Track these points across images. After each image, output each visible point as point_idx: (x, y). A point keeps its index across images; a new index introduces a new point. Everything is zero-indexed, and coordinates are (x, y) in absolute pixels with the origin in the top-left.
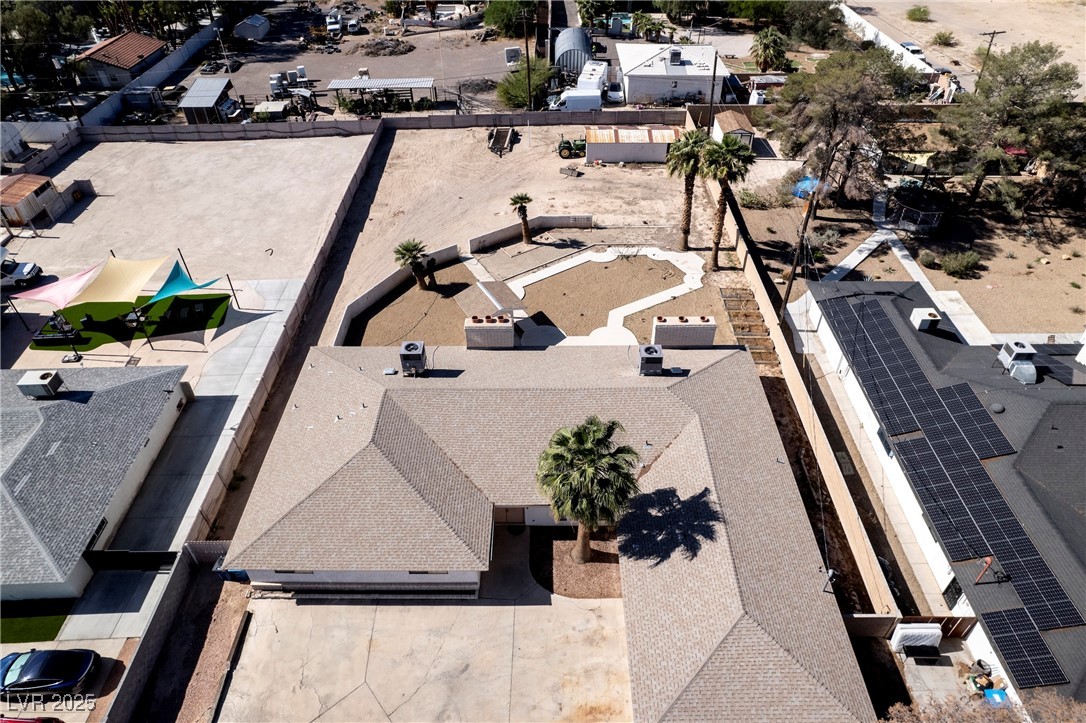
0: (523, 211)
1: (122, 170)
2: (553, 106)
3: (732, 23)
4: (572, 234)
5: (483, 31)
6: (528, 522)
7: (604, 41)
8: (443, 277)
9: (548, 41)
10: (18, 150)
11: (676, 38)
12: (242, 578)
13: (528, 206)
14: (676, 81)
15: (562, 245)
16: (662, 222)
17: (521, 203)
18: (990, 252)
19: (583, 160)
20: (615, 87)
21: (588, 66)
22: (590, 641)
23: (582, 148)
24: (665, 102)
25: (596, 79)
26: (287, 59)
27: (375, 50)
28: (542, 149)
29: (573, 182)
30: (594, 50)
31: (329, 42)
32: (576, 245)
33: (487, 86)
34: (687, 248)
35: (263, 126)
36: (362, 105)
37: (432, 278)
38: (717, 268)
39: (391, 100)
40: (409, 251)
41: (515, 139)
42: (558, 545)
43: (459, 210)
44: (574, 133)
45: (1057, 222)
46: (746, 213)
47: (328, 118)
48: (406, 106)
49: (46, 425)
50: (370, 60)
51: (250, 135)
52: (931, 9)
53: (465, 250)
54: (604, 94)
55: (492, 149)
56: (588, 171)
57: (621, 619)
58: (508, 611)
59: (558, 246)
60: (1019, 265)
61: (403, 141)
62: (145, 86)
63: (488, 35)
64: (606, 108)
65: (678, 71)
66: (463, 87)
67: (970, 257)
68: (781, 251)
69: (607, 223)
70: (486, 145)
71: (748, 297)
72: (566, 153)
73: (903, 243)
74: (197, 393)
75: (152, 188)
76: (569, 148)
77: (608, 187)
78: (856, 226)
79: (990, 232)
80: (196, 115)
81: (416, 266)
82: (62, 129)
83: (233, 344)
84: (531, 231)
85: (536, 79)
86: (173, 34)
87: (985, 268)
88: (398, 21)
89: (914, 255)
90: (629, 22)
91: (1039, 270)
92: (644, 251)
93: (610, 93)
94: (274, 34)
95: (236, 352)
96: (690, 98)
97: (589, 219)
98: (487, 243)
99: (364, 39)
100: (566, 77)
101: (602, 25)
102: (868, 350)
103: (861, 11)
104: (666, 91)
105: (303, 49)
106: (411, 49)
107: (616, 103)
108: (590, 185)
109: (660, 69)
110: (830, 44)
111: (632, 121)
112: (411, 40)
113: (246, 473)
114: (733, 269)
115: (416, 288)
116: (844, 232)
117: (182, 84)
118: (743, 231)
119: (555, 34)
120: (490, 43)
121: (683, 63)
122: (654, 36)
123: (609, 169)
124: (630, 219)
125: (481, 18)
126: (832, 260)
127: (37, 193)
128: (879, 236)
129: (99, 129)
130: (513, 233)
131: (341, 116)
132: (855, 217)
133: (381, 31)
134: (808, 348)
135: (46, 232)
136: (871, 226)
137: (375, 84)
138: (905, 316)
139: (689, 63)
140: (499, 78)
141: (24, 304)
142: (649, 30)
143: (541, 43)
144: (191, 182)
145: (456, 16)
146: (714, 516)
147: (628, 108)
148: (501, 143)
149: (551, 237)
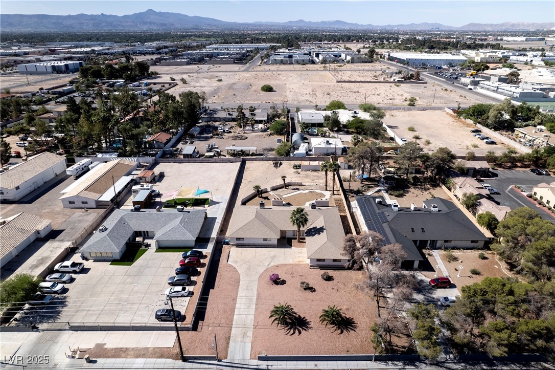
0: (284, 180)
1: (169, 170)
2: (291, 155)
3: (349, 131)
4: (297, 186)
5: (269, 133)
6: (287, 237)
7: (307, 136)
8: (264, 195)
9: (290, 137)
10: (139, 165)
11: (330, 136)
12: (227, 244)
13: (286, 179)
14: (327, 149)
15: (294, 189)
16: (321, 185)
17: (284, 178)
18: (408, 192)
19: (300, 170)
20: (310, 151)
21: (302, 145)
22: (299, 253)
23: (300, 166)
24: (325, 155)
25: (304, 148)
26: (207, 140)
27: (235, 138)
28: (289, 167)
29: (297, 175)
30: (304, 139)
31: (220, 135)
32: (298, 189)
33: (272, 150)
34: (327, 190)
35: (208, 159)
36: (235, 154)
37: (262, 196)
38: (334, 194)
39: (243, 153)
40: (257, 187)
41: (281, 164)
42: (293, 240)
43: (266, 181)
44: (298, 163)
45: (428, 186)
46: (344, 183)
47: (224, 157)
48: (248, 155)
49: (183, 216)
50: (234, 141)
51: (203, 161)
52: (415, 127)
53: (269, 190)
54: (307, 153)
55: (274, 167)
56: (301, 173)
57: (306, 250)
58: (283, 249)
59: (292, 189)
60: (415, 195)
61: (248, 164)
62: (168, 148)
63: (271, 134)
64: (308, 156)
65: (328, 146)
66: (264, 150)
67: (401, 192)
68: (351, 191)
69: (306, 184)
70: (273, 166)
71: (341, 200)
72: (295, 168)
73: (385, 190)
74: (208, 216)
75: (179, 175)
76: (296, 167)
77: (307, 176)
78: (373, 186)
79: (410, 187)
80: (186, 156)
81: (258, 191)
82: (150, 159)
83: (213, 208)
84: (286, 186)
85: (287, 148)
86: (173, 132)
87: (405, 195)
88: (241, 129)
89: (387, 192)
90: (316, 130)
91: (419, 196)
92: (315, 191)
93: (309, 152)
94: (201, 133)
95: (214, 210)
96: (332, 154)
97: (301, 183)
98: (275, 188)
99: (231, 135)
100: (295, 147)
101: (307, 131)
102: (365, 207)
103: (390, 127)
104: (325, 152)
105: (212, 137)
106: (247, 138)
107: (310, 155)
108: (302, 176)
109: (323, 145)
110: (379, 138)
111: (314, 160)
112: (246, 135)
113: (224, 229)
114: (338, 195)
115: (257, 197)
116: (369, 187)
117: (177, 147)
118: (342, 186)
119: (292, 135)
120: (271, 136)
121: (330, 144)
122: (324, 135)
123: (307, 172)
124: (312, 184)
125: (268, 128)
126: (365, 193)
127: (152, 175)
128: (379, 188)
129: (161, 159)
130: (281, 186)
131: (228, 157)
132: (373, 184)
133: (236, 132)
134: (354, 210)
135: (155, 184)
136: (377, 186)
137: (238, 149)
138: (375, 201)
139: (332, 144)
140: (276, 148)
141: (158, 200)
142: (322, 134)
143: (288, 137)
144: (190, 173)
145: (260, 128)
146: (324, 229)
147: (314, 156)
148: (276, 165)
149: (291, 187)
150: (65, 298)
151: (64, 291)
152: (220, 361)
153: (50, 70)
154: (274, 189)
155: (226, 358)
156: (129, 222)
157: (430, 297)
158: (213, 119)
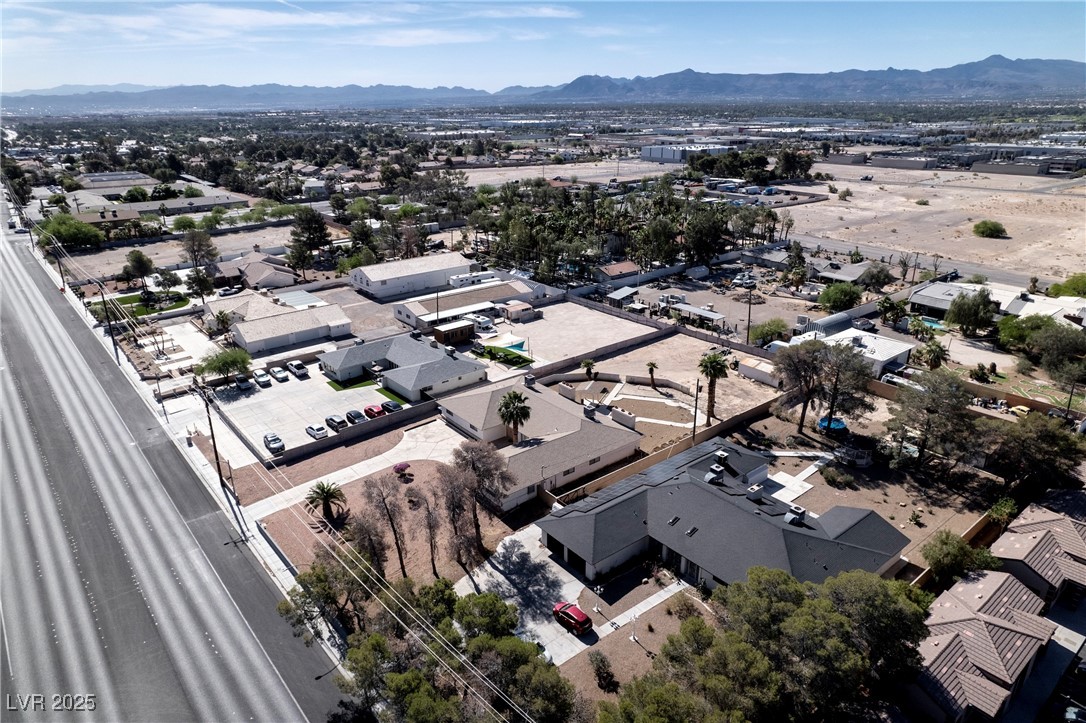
0: (651, 371)
1: (562, 313)
4: (674, 392)
5: (814, 305)
10: (540, 296)
12: (442, 415)
13: (655, 370)
15: (664, 394)
17: (652, 367)
18: (876, 487)
19: (737, 373)
23: (737, 365)
25: (803, 340)
31: (723, 288)
32: (670, 396)
38: (709, 424)
39: (700, 321)
40: (588, 364)
47: (664, 320)
48: (701, 326)
50: (731, 301)
51: (622, 315)
53: (623, 379)
56: (732, 377)
59: (661, 393)
61: (675, 338)
62: (606, 285)
63: (813, 307)
67: (854, 479)
68: (756, 436)
73: (829, 462)
74: (489, 378)
75: (562, 323)
77: (727, 386)
78: (819, 445)
79: (899, 483)
80: (610, 301)
81: (589, 371)
83: (515, 373)
84: (654, 384)
87: (855, 489)
89: (823, 466)
91: (888, 505)
94: (707, 277)
98: (636, 381)
100: (782, 334)
105: (706, 288)
106: (760, 303)
116: (805, 444)
126: (775, 449)
128: (822, 454)
130: (646, 381)
131: (672, 320)
132: (825, 442)
133: (762, 290)
136: (828, 449)
139: (865, 347)
146: (538, 444)
149: (664, 390)
150: (259, 391)
151: (267, 385)
152: (238, 504)
153: (678, 157)
154: (633, 382)
155: (245, 506)
156: (393, 345)
157: (523, 621)
158: (760, 261)
